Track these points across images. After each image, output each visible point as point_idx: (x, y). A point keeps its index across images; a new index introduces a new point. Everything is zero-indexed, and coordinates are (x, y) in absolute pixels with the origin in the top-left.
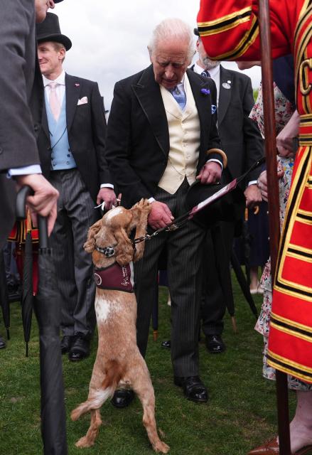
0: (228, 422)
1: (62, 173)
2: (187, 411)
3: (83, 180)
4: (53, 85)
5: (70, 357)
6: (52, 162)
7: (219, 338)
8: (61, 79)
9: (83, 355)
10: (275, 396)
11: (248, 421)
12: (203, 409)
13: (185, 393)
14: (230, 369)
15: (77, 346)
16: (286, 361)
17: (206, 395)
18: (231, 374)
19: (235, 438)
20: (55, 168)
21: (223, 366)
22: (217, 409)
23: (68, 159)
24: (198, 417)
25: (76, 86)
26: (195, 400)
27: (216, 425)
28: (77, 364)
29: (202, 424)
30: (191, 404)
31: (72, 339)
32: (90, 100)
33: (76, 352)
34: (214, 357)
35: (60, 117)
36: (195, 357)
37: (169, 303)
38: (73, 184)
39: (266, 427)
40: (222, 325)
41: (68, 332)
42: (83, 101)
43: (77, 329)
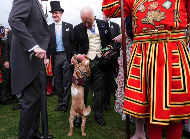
0: (111, 132)
1: (60, 53)
2: (98, 128)
3: (67, 55)
4: (58, 24)
5: (61, 112)
6: (57, 49)
7: (109, 106)
8: (61, 23)
9: (65, 111)
10: (125, 124)
11: (118, 131)
12: (103, 127)
13: (98, 123)
14: (112, 115)
15: (64, 108)
16: (129, 111)
17: (104, 123)
18: (112, 117)
19: (113, 136)
20: (58, 51)
21: (110, 114)
22: (108, 128)
23: (62, 48)
24: (102, 130)
25: (65, 25)
26: (101, 125)
27: (107, 133)
28: (63, 114)
29: (103, 132)
30: (100, 126)
31: (62, 106)
32: (70, 29)
33: (63, 110)
34: (107, 112)
35: (60, 34)
36: (102, 112)
37: (93, 95)
38: (64, 56)
39: (123, 133)
40: (110, 102)
41: (61, 104)
42: (68, 30)
43: (64, 103)
